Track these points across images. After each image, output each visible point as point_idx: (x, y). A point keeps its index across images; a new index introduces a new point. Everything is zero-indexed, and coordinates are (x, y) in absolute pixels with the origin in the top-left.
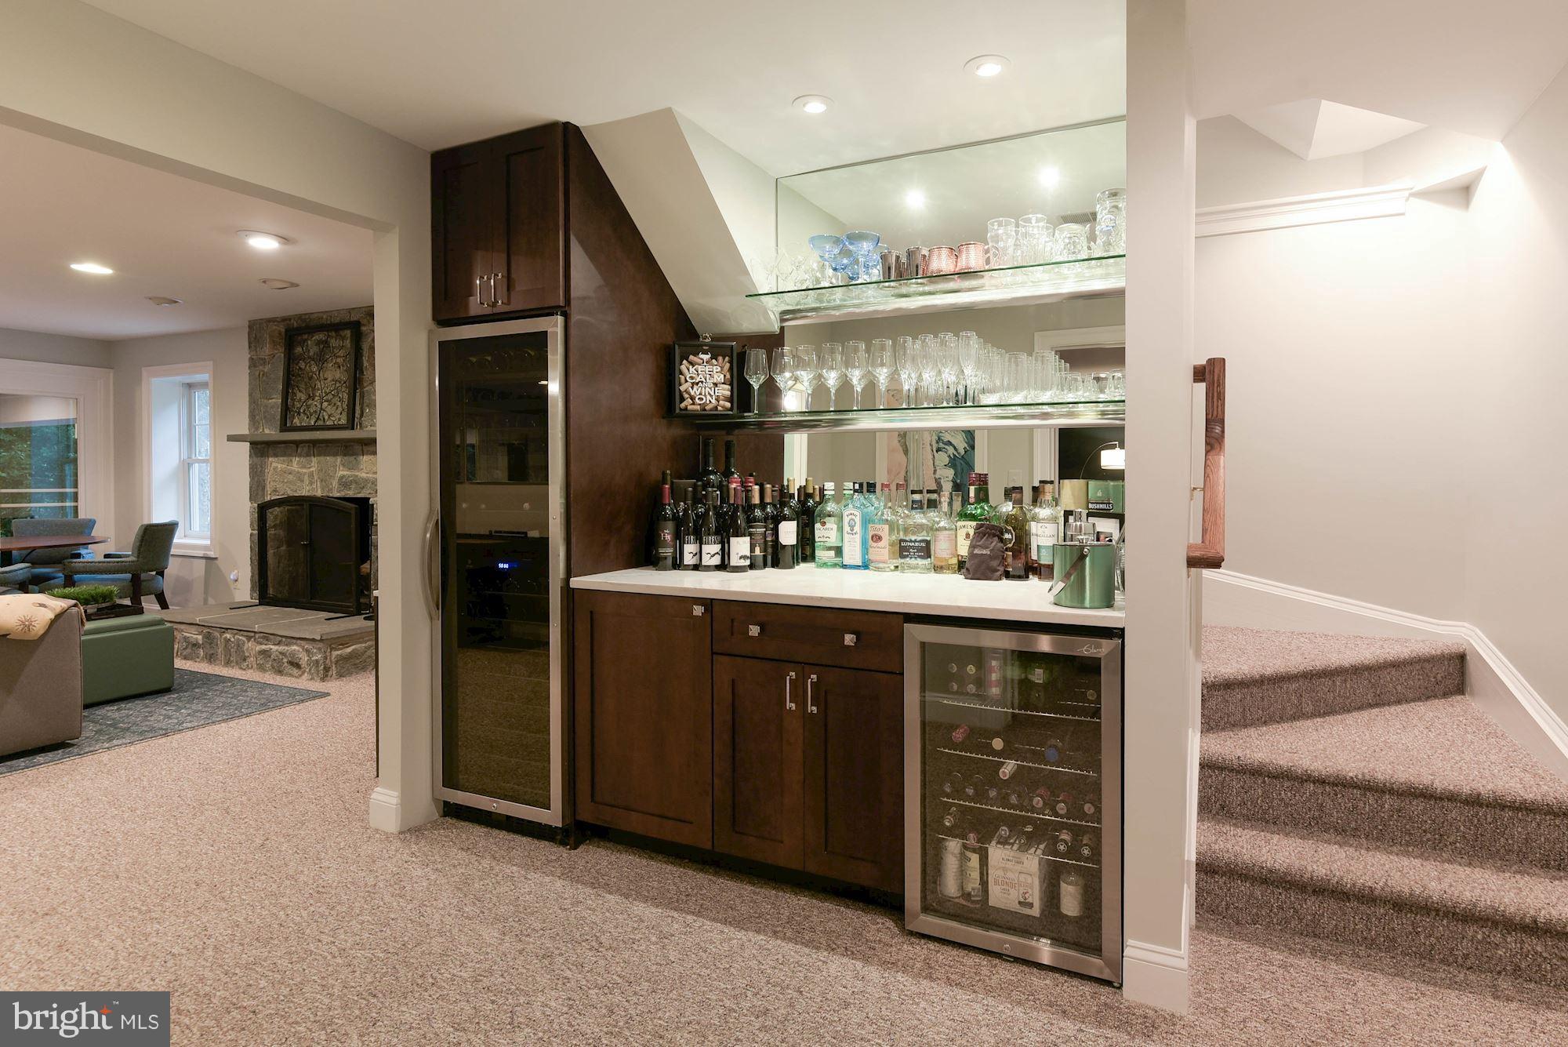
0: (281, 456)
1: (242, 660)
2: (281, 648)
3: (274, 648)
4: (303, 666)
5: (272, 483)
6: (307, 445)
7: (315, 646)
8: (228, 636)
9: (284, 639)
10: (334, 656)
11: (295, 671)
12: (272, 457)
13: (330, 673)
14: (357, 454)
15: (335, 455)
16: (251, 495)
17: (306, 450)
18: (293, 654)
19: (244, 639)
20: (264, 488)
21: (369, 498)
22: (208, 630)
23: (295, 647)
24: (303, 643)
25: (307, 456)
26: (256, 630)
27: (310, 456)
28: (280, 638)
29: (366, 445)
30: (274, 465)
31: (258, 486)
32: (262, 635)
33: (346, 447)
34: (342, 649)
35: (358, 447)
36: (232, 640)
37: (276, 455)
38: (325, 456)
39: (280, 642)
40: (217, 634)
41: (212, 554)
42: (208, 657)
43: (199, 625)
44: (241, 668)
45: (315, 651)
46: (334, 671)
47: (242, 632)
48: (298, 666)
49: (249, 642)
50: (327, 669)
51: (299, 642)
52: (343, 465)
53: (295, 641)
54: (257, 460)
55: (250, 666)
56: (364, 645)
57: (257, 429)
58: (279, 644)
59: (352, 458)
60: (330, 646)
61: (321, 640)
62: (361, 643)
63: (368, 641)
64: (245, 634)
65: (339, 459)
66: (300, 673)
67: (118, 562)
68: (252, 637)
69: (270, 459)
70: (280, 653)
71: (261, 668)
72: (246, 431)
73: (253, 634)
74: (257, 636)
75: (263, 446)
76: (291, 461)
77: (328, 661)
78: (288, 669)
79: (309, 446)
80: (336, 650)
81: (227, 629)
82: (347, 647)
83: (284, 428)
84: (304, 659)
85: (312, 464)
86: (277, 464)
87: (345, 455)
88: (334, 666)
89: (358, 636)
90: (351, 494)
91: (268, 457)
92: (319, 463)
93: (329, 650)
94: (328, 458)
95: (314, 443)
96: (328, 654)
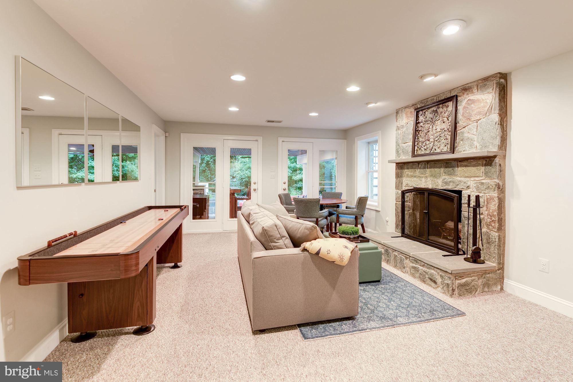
0: (411, 169)
1: (403, 268)
2: (425, 269)
3: (421, 268)
4: (438, 283)
5: (405, 181)
6: (424, 163)
7: (447, 275)
8: (396, 254)
9: (426, 265)
10: (457, 284)
11: (433, 284)
12: (406, 169)
13: (455, 293)
14: (453, 167)
15: (440, 167)
16: (396, 186)
17: (423, 165)
18: (432, 275)
19: (404, 258)
20: (402, 184)
21: (462, 191)
22: (386, 248)
23: (433, 271)
24: (439, 271)
25: (424, 168)
26: (411, 256)
27: (426, 168)
28: (424, 264)
29: (460, 161)
30: (407, 173)
31: (399, 182)
32: (413, 259)
33: (447, 163)
34: (461, 280)
35: (454, 163)
36: (398, 256)
37: (408, 169)
38: (434, 168)
39: (423, 265)
40: (390, 251)
41: (378, 209)
42: (387, 260)
43: (382, 245)
44: (402, 271)
45: (446, 278)
46: (456, 292)
47: (403, 254)
48: (435, 282)
49: (406, 260)
50: (453, 290)
51: (435, 269)
52: (445, 173)
53: (433, 268)
54: (399, 171)
55: (407, 272)
56: (471, 278)
57: (399, 157)
58: (423, 266)
59: (450, 169)
60: (455, 277)
61: (451, 274)
62: (469, 277)
63: (473, 276)
64: (405, 255)
65: (442, 170)
66: (436, 286)
67: (351, 211)
68: (408, 258)
69: (405, 170)
70: (424, 271)
71: (413, 275)
72: (394, 158)
73: (408, 257)
74: (411, 258)
75: (402, 164)
76: (415, 171)
77: (454, 286)
78: (429, 281)
79: (425, 164)
80: (458, 279)
81: (396, 250)
82: (463, 279)
83: (414, 155)
84: (439, 280)
85: (427, 172)
86: (408, 173)
87: (446, 167)
88: (457, 289)
89: (468, 273)
90: (450, 187)
91: (404, 169)
92: (431, 171)
93: (454, 280)
94: (436, 169)
95: (428, 162)
96: (454, 282)
